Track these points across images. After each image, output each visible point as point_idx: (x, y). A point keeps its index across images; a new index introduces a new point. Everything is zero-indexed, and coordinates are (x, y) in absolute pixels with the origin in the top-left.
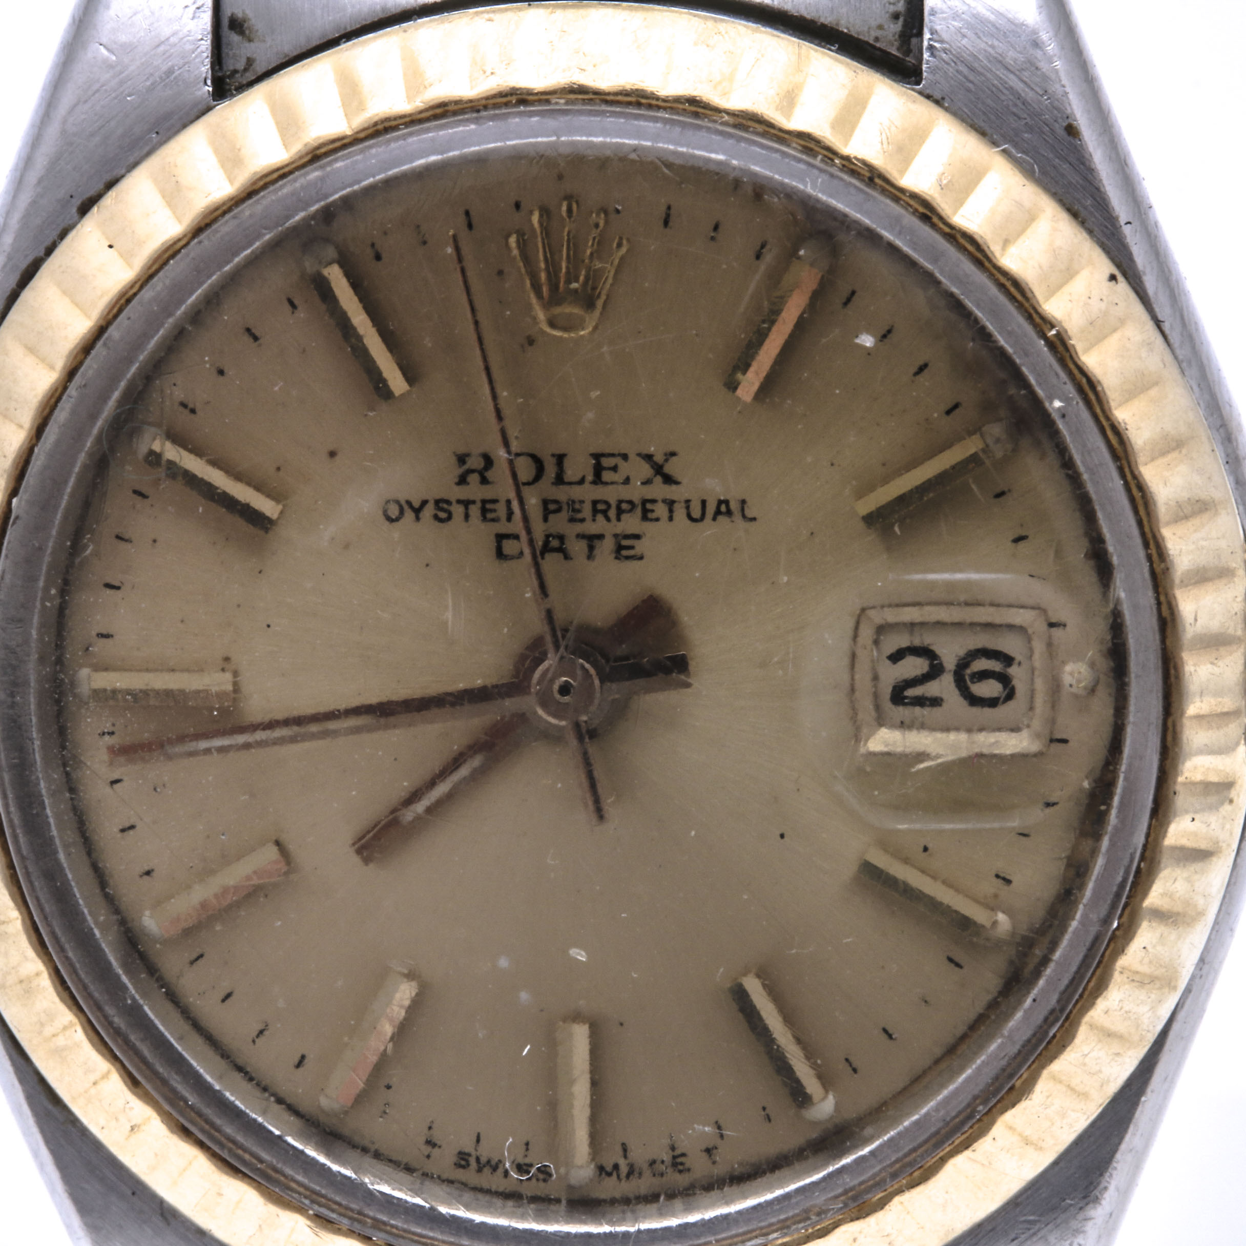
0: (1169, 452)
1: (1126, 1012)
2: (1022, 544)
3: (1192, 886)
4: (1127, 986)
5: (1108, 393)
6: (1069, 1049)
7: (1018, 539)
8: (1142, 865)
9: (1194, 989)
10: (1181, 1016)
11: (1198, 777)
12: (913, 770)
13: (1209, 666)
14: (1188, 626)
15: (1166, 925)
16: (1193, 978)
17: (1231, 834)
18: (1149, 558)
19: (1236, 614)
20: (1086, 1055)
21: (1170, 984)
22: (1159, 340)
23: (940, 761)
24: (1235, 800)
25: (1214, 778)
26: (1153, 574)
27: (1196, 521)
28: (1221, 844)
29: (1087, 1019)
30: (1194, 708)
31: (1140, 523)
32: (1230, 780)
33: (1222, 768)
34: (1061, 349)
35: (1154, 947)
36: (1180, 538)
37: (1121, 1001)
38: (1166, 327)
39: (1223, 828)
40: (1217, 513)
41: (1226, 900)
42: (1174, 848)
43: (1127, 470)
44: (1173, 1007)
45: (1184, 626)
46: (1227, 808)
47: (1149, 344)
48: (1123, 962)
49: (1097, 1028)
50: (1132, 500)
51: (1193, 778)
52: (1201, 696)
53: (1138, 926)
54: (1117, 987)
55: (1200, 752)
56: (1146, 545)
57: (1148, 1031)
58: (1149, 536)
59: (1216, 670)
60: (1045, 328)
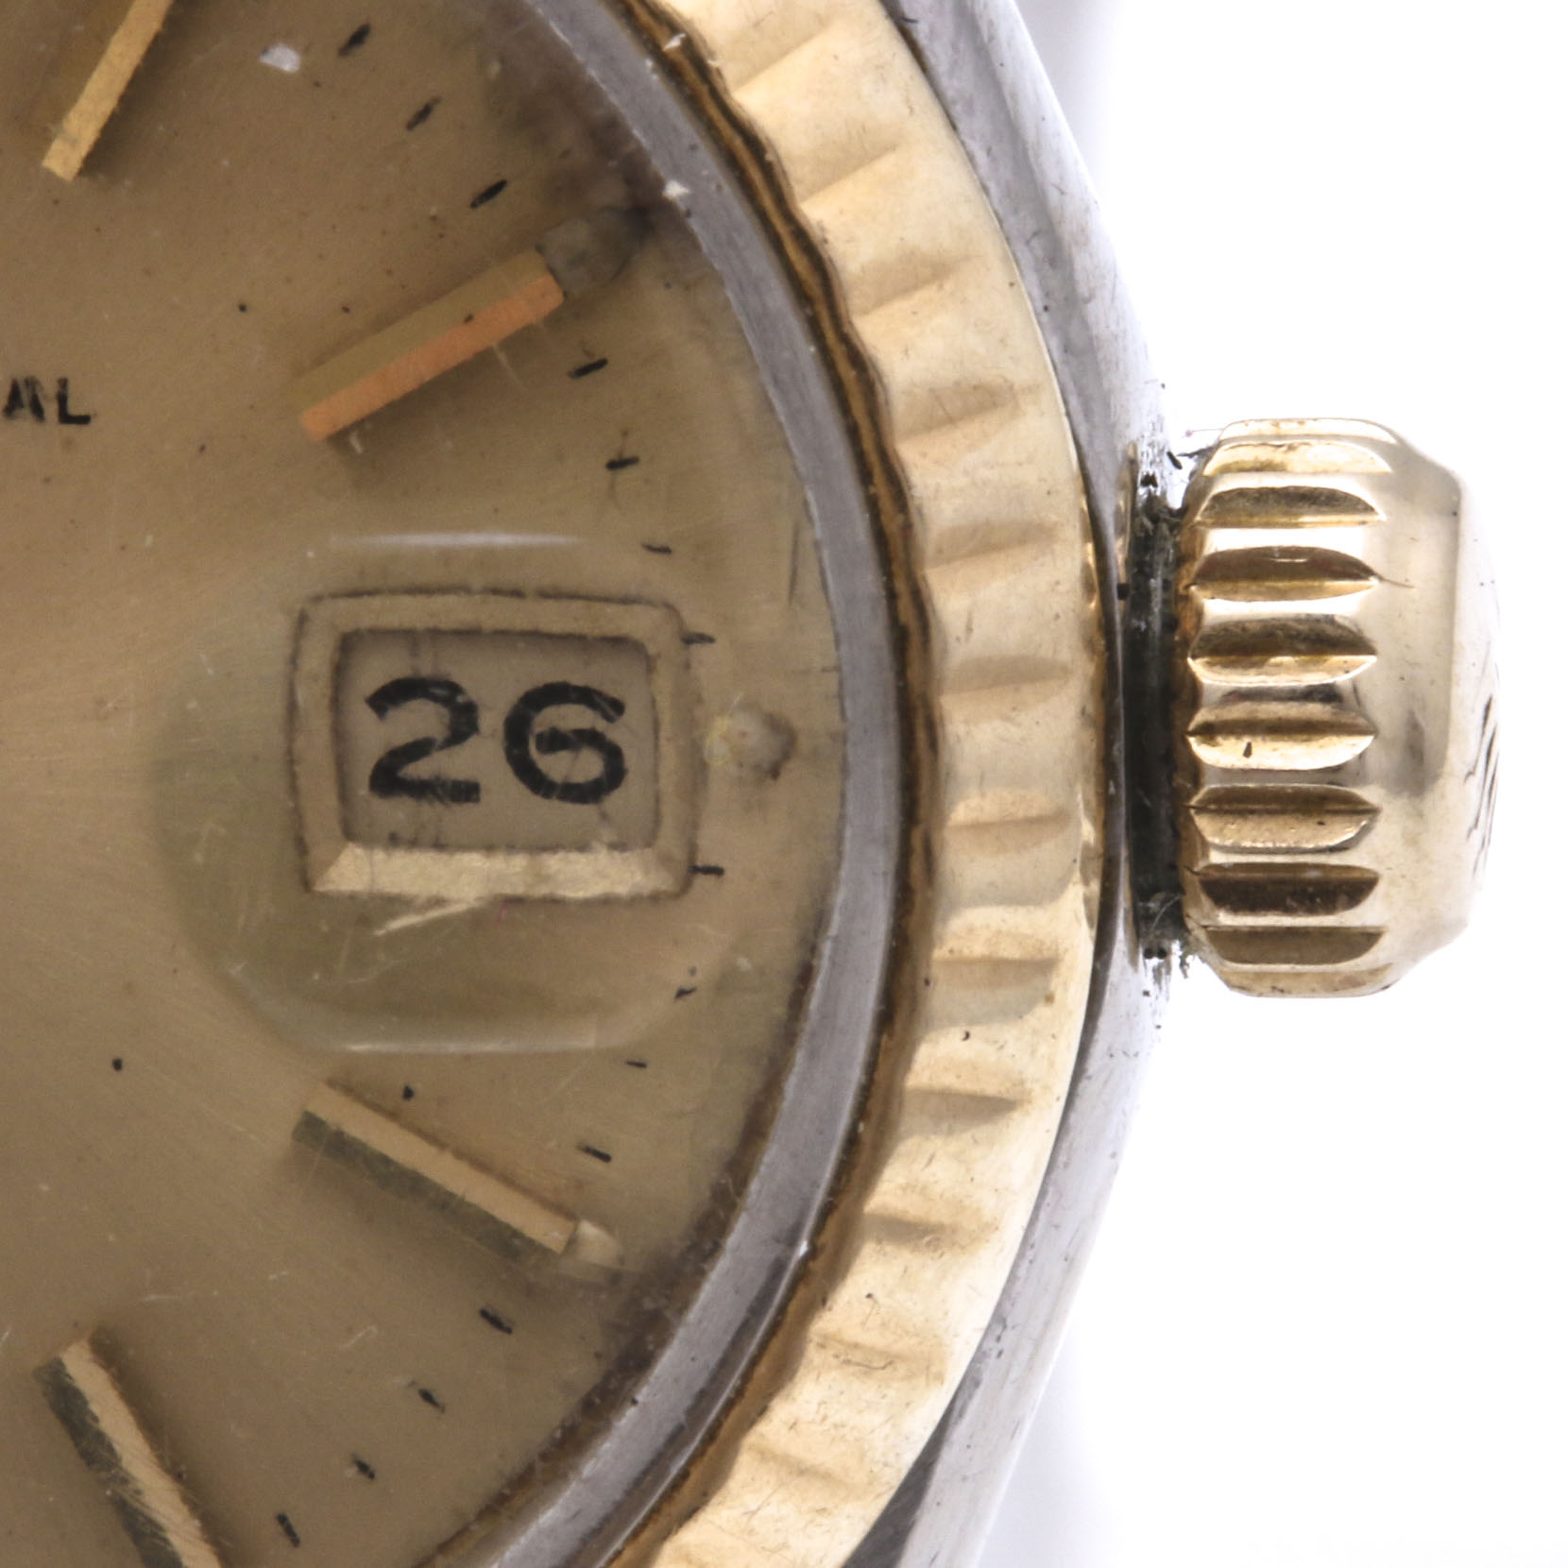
0: (916, 287)
1: (836, 1426)
2: (627, 475)
3: (968, 1170)
4: (834, 1374)
5: (788, 165)
6: (715, 1500)
7: (616, 465)
8: (861, 1127)
9: (987, 1378)
10: (959, 1433)
11: (978, 949)
12: (380, 933)
13: (997, 723)
14: (952, 643)
15: (915, 1249)
16: (980, 1356)
17: (1052, 1064)
18: (872, 505)
19: (1057, 616)
20: (754, 1513)
21: (928, 1368)
22: (902, 56)
23: (435, 914)
24: (1058, 997)
25: (1010, 951)
26: (880, 538)
27: (972, 428)
28: (1028, 1085)
29: (752, 1439)
30: (965, 808)
31: (853, 433)
32: (1046, 954)
33: (1028, 931)
34: (691, 75)
35: (890, 1294)
36: (937, 462)
37: (822, 1403)
38: (921, 33)
39: (1033, 1053)
40: (1016, 413)
41: (1049, 1199)
42: (927, 1094)
43: (826, 324)
44: (938, 1416)
45: (945, 642)
46: (1043, 1011)
47: (877, 67)
48: (825, 1323)
49: (775, 1457)
50: (837, 386)
51: (966, 952)
52: (981, 784)
53: (854, 1253)
54: (813, 1376)
55: (982, 899)
56: (865, 477)
57: (886, 1465)
58: (873, 458)
59: (1014, 732)
60: (660, 33)
